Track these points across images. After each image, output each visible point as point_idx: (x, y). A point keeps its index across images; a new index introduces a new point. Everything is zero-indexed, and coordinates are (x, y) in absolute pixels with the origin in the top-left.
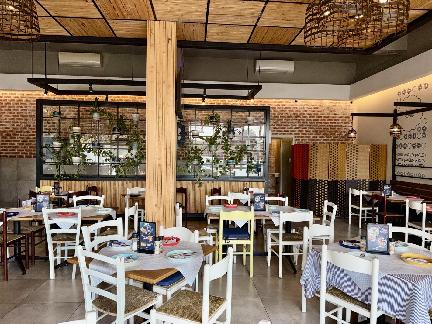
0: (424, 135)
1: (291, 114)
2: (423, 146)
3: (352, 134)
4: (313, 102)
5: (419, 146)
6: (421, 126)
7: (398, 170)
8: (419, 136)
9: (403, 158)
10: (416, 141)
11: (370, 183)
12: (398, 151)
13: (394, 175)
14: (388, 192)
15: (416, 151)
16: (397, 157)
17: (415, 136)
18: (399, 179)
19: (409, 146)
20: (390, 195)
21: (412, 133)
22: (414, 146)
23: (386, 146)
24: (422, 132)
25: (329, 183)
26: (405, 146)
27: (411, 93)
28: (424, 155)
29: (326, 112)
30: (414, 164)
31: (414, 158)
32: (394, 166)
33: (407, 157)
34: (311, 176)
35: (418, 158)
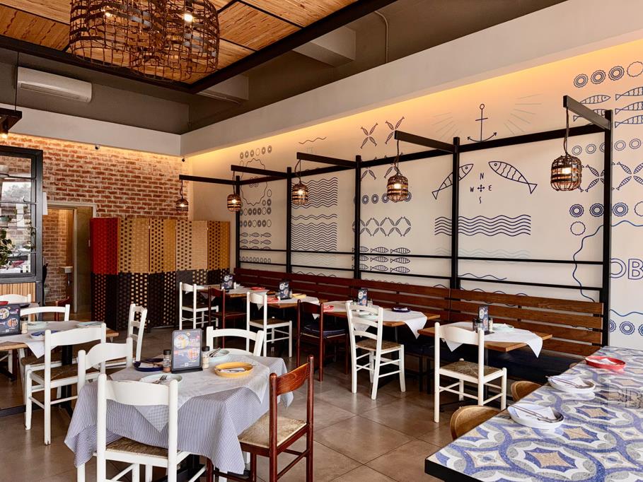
0: (269, 211)
2: (269, 224)
3: (182, 205)
4: (126, 154)
5: (264, 223)
6: (266, 199)
7: (243, 254)
8: (264, 211)
9: (249, 239)
11: (209, 273)
12: (243, 230)
13: (238, 262)
14: (230, 284)
15: (262, 230)
16: (242, 238)
17: (259, 212)
18: (244, 266)
19: (254, 223)
20: (232, 288)
21: (257, 207)
22: (259, 224)
23: (229, 223)
24: (267, 206)
25: (150, 277)
26: (250, 224)
27: (255, 156)
28: (270, 235)
29: (147, 170)
30: (260, 246)
31: (259, 239)
32: (238, 249)
33: (252, 238)
34: (122, 268)
35: (264, 239)
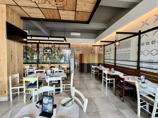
0: (111, 51)
1: (80, 46)
2: (110, 54)
4: (86, 44)
6: (110, 48)
8: (109, 51)
9: (106, 57)
10: (109, 53)
11: (98, 64)
12: (105, 55)
13: (104, 62)
15: (109, 55)
16: (105, 57)
17: (108, 51)
21: (108, 50)
22: (108, 54)
23: (102, 54)
25: (87, 64)
26: (106, 54)
27: (108, 40)
28: (110, 56)
30: (108, 59)
32: (104, 59)
33: (107, 57)
34: (83, 62)
35: (109, 57)
